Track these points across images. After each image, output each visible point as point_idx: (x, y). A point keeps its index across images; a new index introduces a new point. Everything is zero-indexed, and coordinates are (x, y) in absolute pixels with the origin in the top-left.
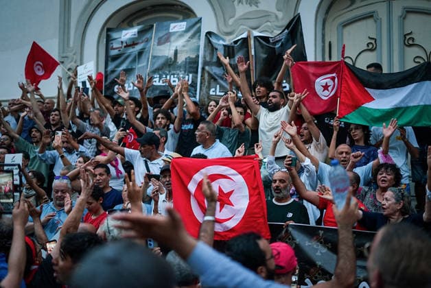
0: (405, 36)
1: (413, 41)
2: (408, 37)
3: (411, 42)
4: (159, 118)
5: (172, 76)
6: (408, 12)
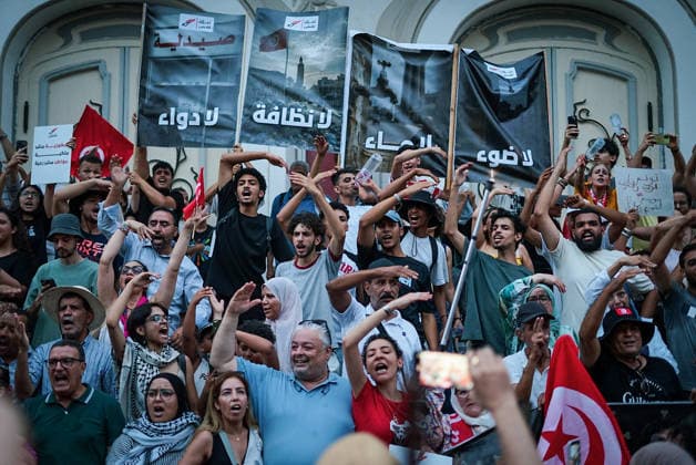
0: (575, 106)
1: (587, 114)
2: (579, 108)
3: (583, 116)
4: (298, 234)
5: (293, 110)
6: (579, 69)
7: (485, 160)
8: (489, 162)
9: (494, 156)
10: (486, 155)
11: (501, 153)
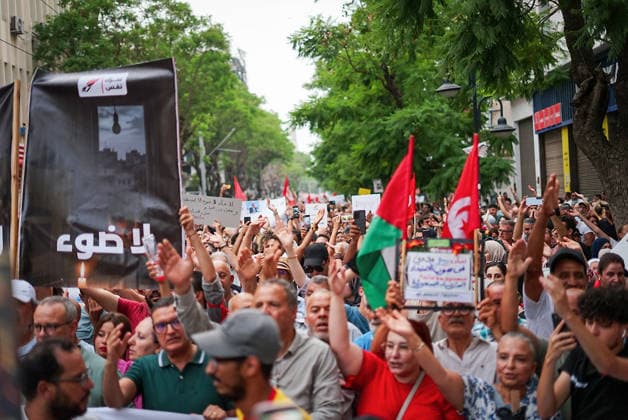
7: (69, 248)
8: (75, 250)
9: (84, 243)
10: (72, 242)
11: (96, 237)
